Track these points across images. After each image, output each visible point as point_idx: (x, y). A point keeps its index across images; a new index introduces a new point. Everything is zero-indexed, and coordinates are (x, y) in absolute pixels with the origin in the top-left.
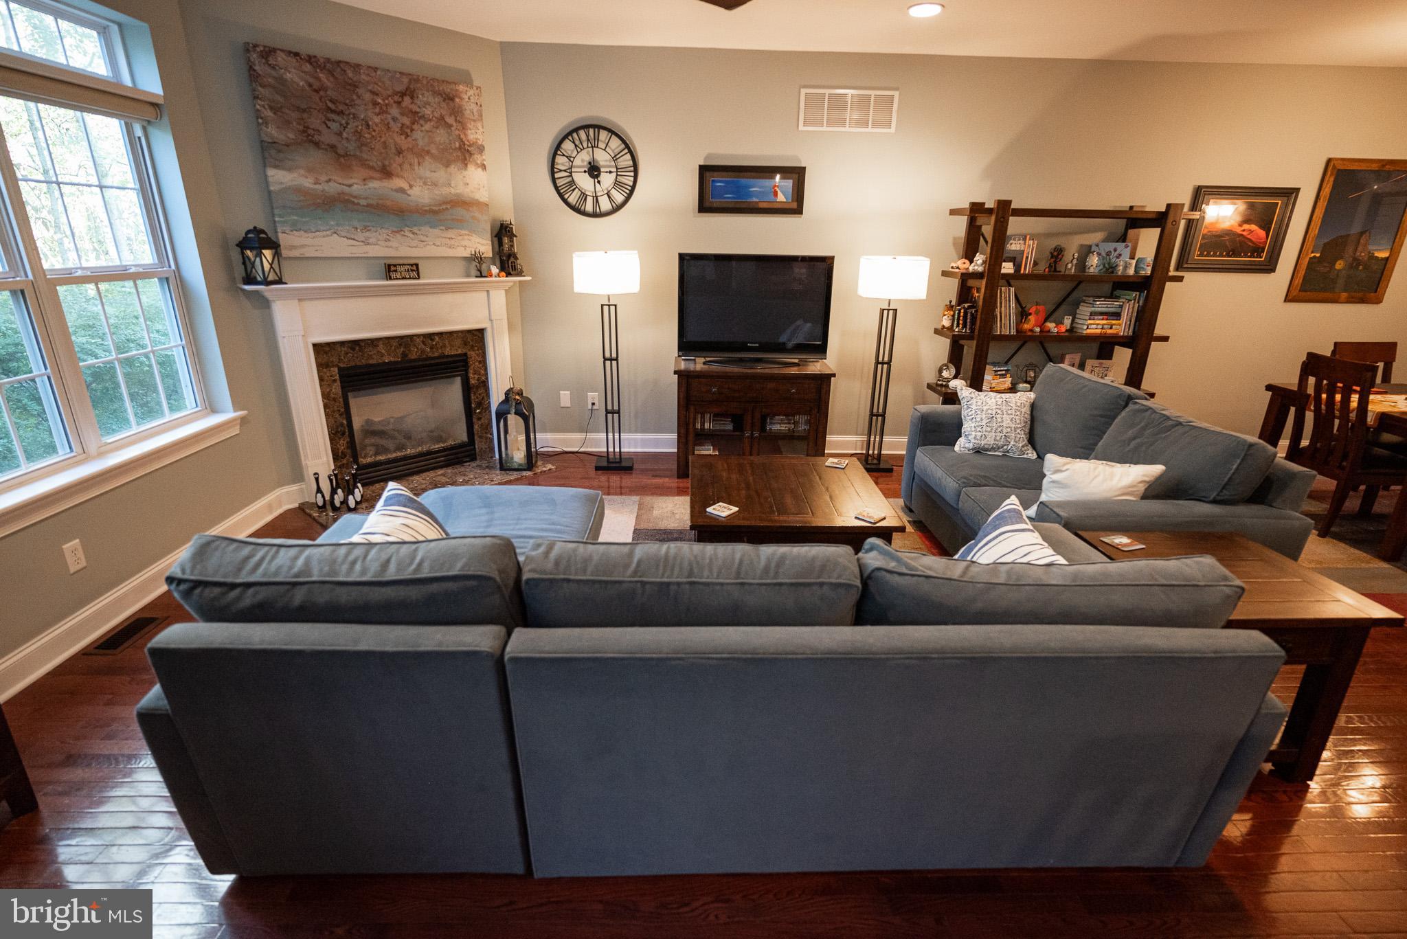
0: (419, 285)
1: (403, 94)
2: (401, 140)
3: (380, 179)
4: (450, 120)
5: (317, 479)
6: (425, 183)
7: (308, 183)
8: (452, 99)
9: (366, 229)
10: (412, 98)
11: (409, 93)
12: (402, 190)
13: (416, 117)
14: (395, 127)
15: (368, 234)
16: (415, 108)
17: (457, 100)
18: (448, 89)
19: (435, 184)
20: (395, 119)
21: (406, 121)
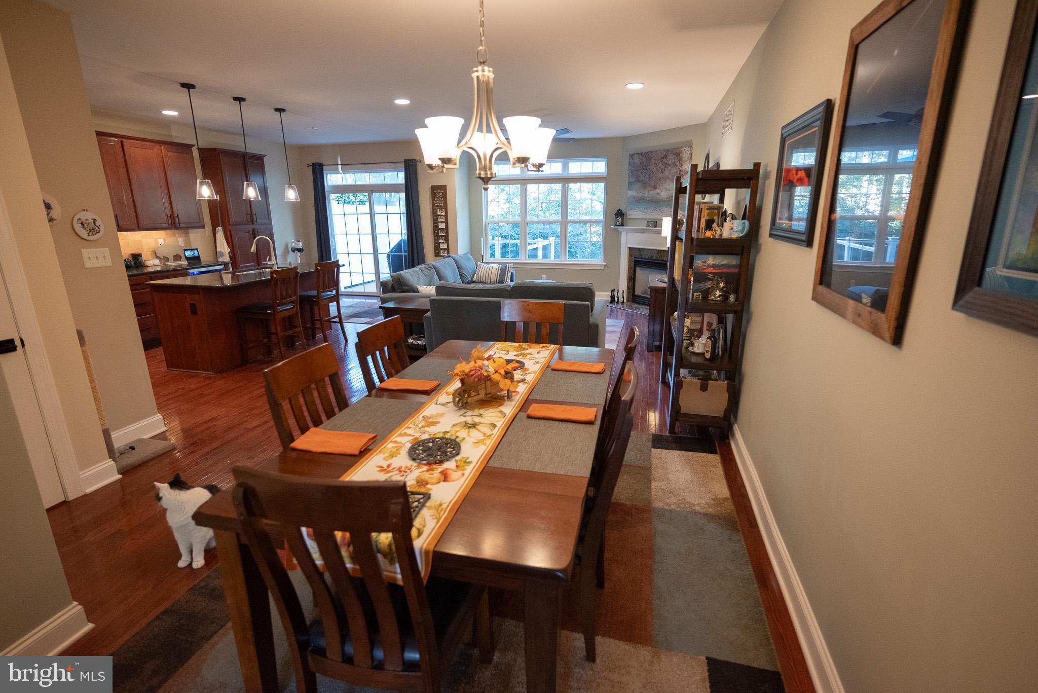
0: (656, 230)
1: (663, 158)
2: (661, 175)
3: (653, 190)
4: (677, 163)
5: (623, 292)
6: (666, 190)
7: (635, 194)
8: (679, 155)
9: (647, 208)
10: (666, 158)
11: (666, 157)
12: (658, 194)
13: (666, 165)
14: (660, 170)
15: (647, 210)
16: (666, 162)
17: (681, 154)
18: (677, 151)
19: (669, 190)
20: (660, 168)
21: (663, 167)
